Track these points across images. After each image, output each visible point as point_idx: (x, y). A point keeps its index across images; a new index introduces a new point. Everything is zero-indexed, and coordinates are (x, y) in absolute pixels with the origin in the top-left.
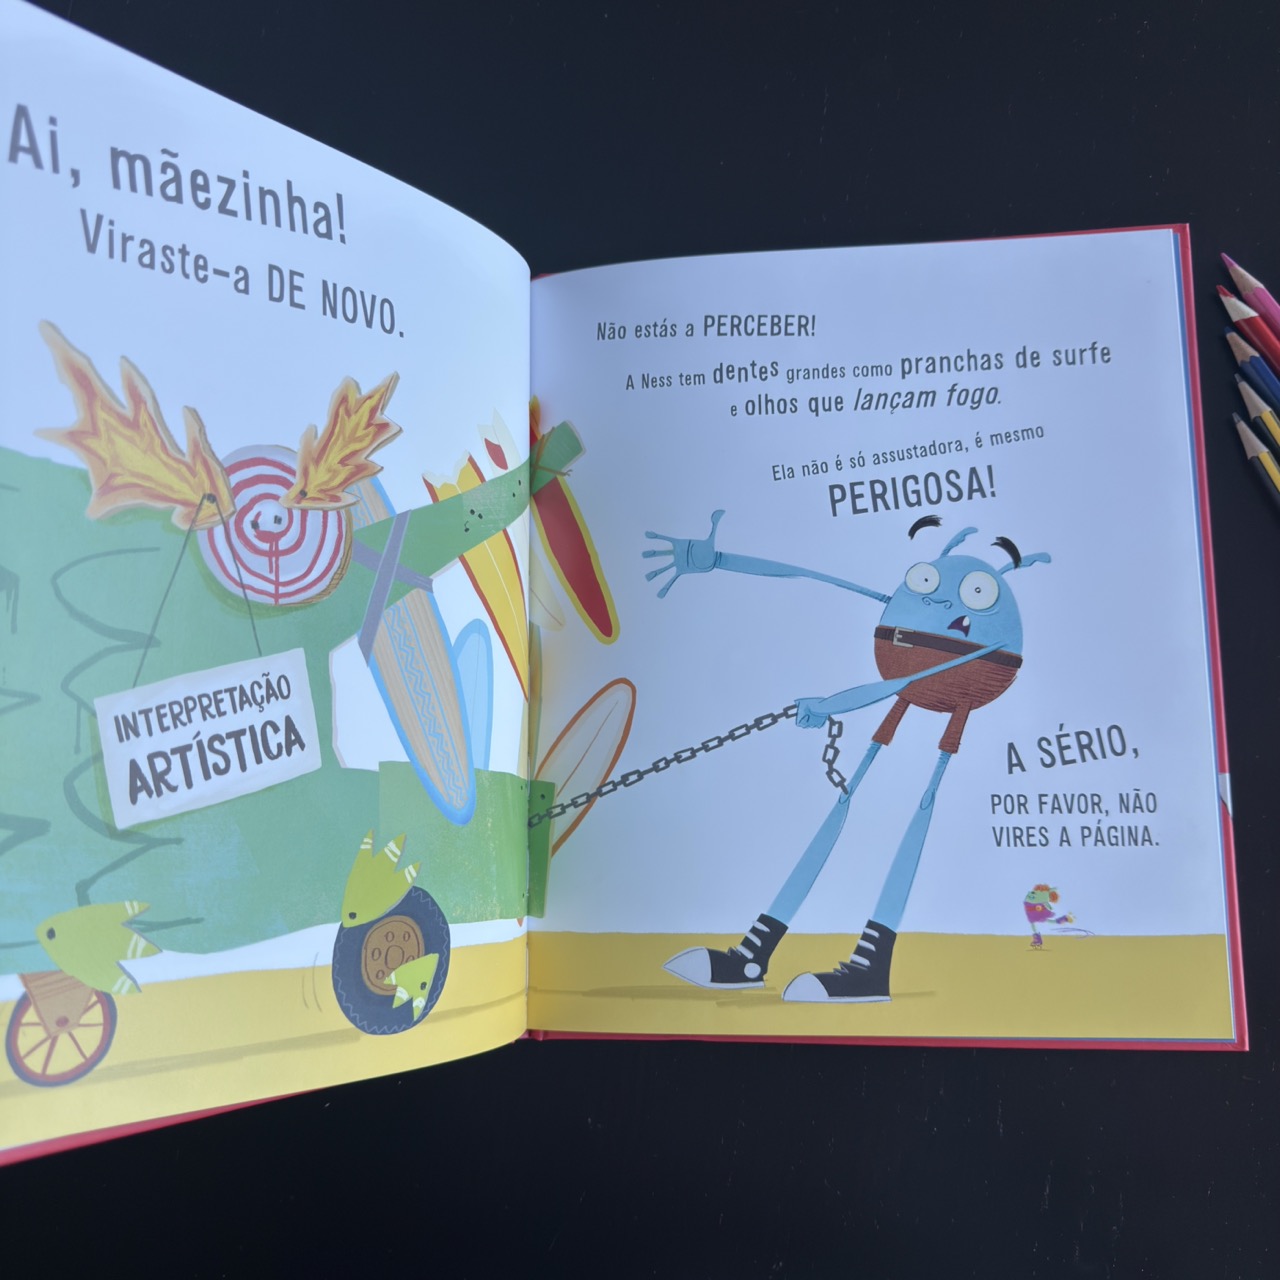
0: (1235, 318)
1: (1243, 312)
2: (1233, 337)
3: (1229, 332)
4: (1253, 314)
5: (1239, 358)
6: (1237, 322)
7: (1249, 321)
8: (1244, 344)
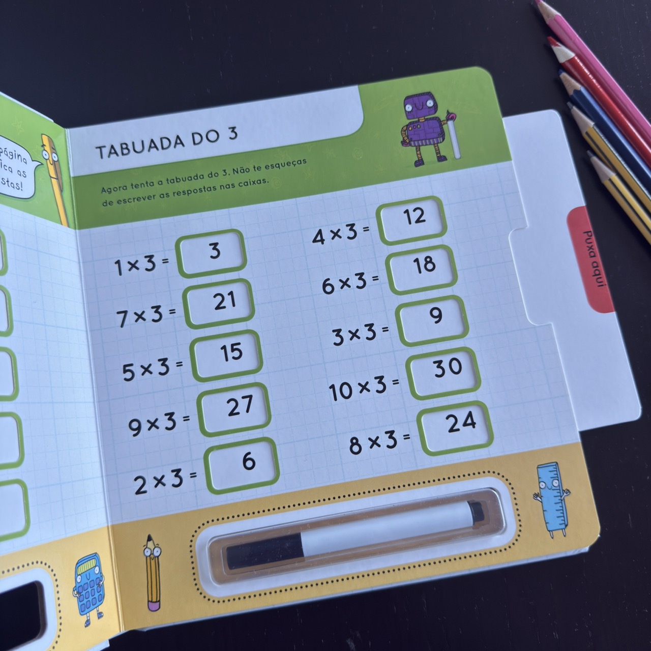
0: (562, 60)
1: (565, 54)
2: (564, 76)
3: (561, 73)
4: (572, 55)
5: (569, 89)
6: (564, 63)
7: (572, 61)
8: (573, 81)
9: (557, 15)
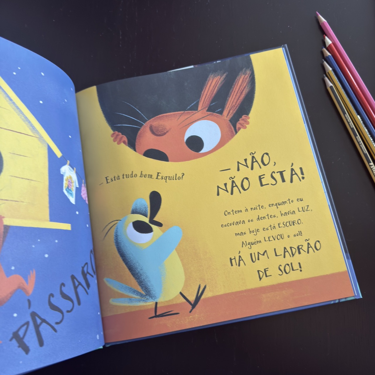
2: (324, 49)
5: (325, 56)
8: (327, 52)
9: (324, 21)
